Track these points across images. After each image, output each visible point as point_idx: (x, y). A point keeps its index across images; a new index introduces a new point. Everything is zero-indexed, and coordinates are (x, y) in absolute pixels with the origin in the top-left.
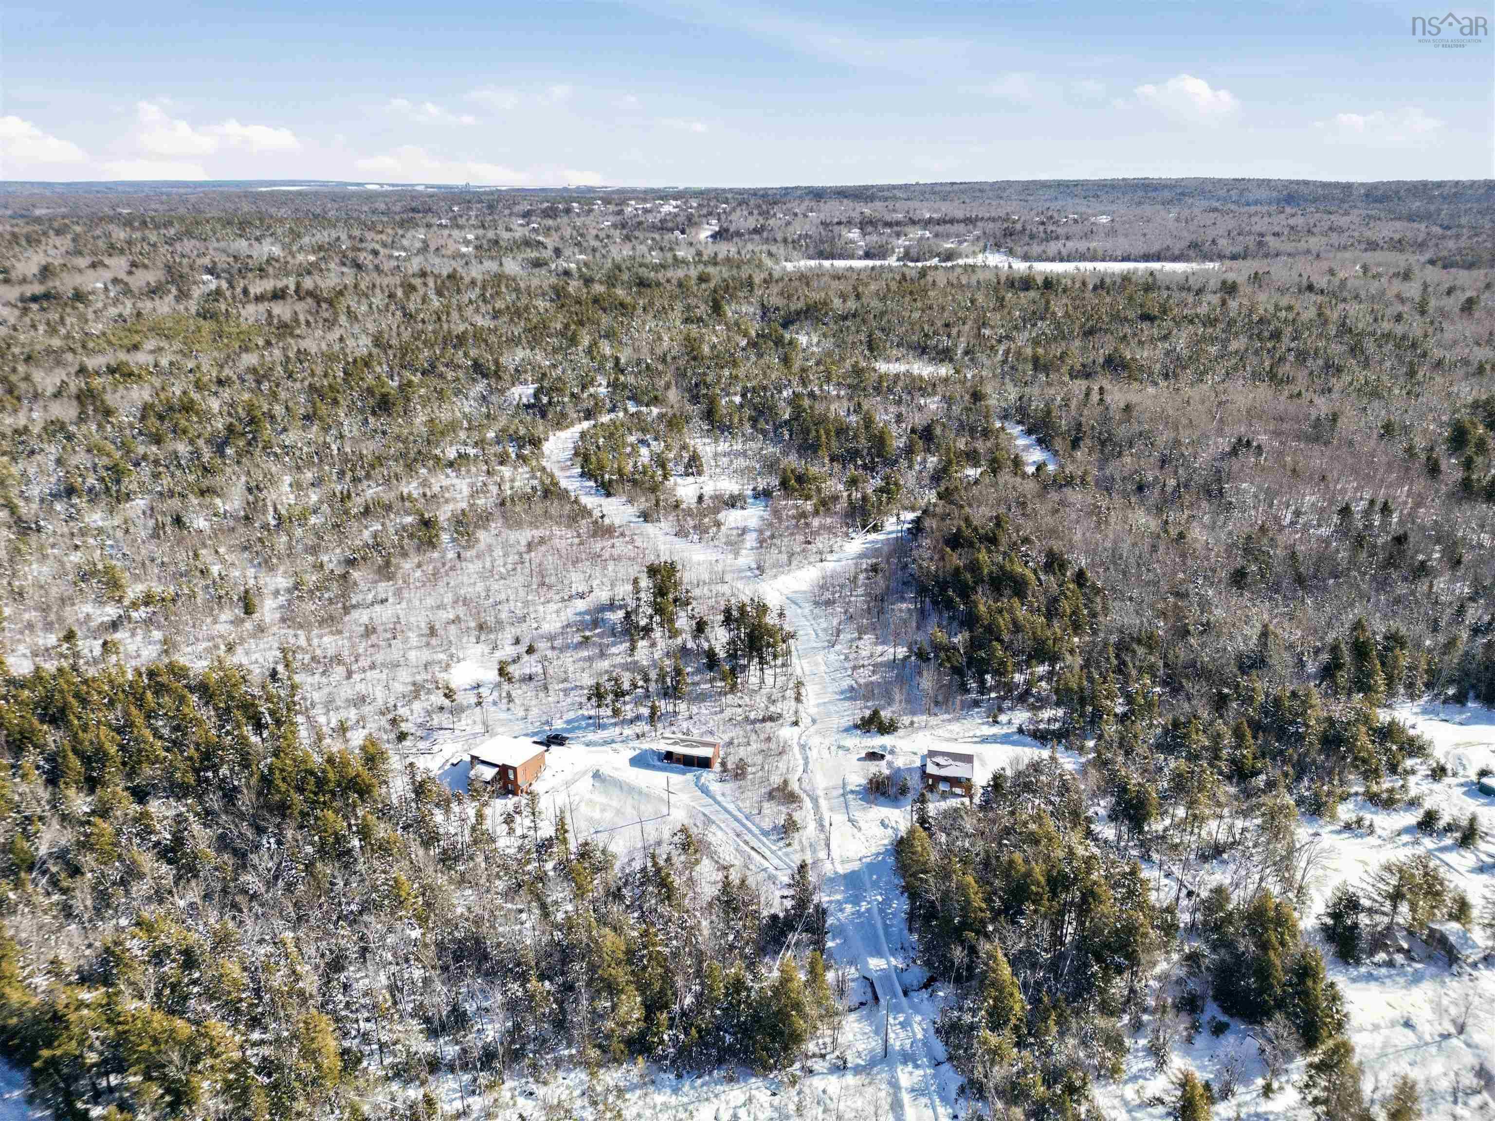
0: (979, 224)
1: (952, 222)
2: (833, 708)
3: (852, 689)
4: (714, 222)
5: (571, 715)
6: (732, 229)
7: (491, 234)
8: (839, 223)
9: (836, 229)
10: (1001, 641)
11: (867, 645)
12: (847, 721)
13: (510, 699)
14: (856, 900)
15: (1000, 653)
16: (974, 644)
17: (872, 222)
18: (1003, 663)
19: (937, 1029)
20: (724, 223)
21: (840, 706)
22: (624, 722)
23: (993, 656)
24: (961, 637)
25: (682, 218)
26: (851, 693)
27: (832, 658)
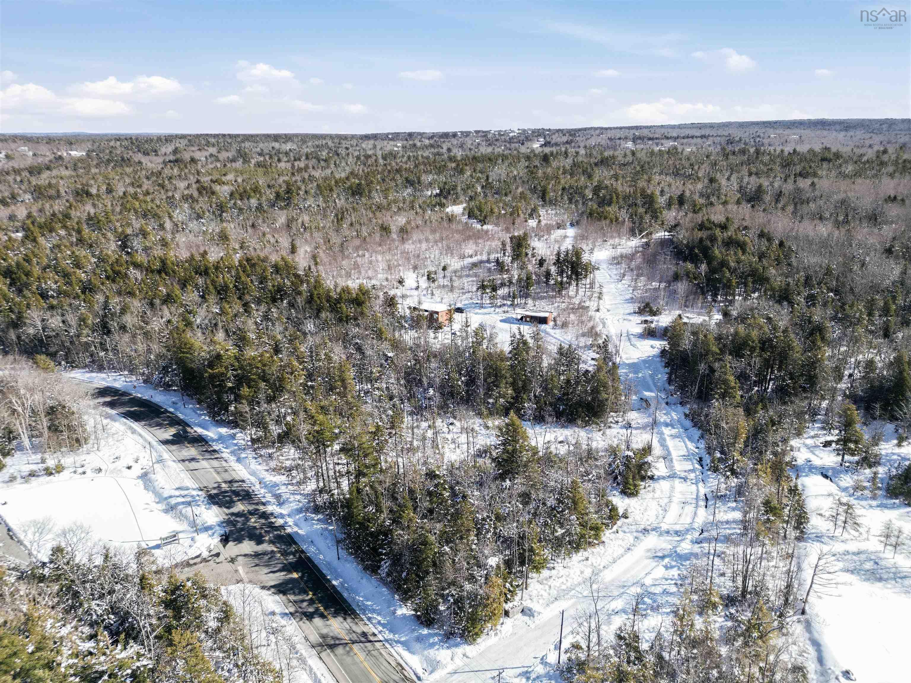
0: (711, 138)
1: (692, 137)
2: (620, 306)
3: (632, 298)
4: (542, 140)
5: (467, 302)
6: (553, 142)
7: (411, 142)
8: (620, 139)
9: (618, 142)
10: (729, 269)
11: (642, 282)
12: (628, 311)
13: (432, 294)
14: (636, 372)
15: (728, 274)
16: (712, 271)
17: (640, 138)
18: (729, 281)
19: (686, 416)
20: (548, 139)
21: (625, 305)
22: (496, 306)
23: (724, 276)
24: (704, 267)
25: (522, 138)
26: (632, 300)
27: (620, 286)
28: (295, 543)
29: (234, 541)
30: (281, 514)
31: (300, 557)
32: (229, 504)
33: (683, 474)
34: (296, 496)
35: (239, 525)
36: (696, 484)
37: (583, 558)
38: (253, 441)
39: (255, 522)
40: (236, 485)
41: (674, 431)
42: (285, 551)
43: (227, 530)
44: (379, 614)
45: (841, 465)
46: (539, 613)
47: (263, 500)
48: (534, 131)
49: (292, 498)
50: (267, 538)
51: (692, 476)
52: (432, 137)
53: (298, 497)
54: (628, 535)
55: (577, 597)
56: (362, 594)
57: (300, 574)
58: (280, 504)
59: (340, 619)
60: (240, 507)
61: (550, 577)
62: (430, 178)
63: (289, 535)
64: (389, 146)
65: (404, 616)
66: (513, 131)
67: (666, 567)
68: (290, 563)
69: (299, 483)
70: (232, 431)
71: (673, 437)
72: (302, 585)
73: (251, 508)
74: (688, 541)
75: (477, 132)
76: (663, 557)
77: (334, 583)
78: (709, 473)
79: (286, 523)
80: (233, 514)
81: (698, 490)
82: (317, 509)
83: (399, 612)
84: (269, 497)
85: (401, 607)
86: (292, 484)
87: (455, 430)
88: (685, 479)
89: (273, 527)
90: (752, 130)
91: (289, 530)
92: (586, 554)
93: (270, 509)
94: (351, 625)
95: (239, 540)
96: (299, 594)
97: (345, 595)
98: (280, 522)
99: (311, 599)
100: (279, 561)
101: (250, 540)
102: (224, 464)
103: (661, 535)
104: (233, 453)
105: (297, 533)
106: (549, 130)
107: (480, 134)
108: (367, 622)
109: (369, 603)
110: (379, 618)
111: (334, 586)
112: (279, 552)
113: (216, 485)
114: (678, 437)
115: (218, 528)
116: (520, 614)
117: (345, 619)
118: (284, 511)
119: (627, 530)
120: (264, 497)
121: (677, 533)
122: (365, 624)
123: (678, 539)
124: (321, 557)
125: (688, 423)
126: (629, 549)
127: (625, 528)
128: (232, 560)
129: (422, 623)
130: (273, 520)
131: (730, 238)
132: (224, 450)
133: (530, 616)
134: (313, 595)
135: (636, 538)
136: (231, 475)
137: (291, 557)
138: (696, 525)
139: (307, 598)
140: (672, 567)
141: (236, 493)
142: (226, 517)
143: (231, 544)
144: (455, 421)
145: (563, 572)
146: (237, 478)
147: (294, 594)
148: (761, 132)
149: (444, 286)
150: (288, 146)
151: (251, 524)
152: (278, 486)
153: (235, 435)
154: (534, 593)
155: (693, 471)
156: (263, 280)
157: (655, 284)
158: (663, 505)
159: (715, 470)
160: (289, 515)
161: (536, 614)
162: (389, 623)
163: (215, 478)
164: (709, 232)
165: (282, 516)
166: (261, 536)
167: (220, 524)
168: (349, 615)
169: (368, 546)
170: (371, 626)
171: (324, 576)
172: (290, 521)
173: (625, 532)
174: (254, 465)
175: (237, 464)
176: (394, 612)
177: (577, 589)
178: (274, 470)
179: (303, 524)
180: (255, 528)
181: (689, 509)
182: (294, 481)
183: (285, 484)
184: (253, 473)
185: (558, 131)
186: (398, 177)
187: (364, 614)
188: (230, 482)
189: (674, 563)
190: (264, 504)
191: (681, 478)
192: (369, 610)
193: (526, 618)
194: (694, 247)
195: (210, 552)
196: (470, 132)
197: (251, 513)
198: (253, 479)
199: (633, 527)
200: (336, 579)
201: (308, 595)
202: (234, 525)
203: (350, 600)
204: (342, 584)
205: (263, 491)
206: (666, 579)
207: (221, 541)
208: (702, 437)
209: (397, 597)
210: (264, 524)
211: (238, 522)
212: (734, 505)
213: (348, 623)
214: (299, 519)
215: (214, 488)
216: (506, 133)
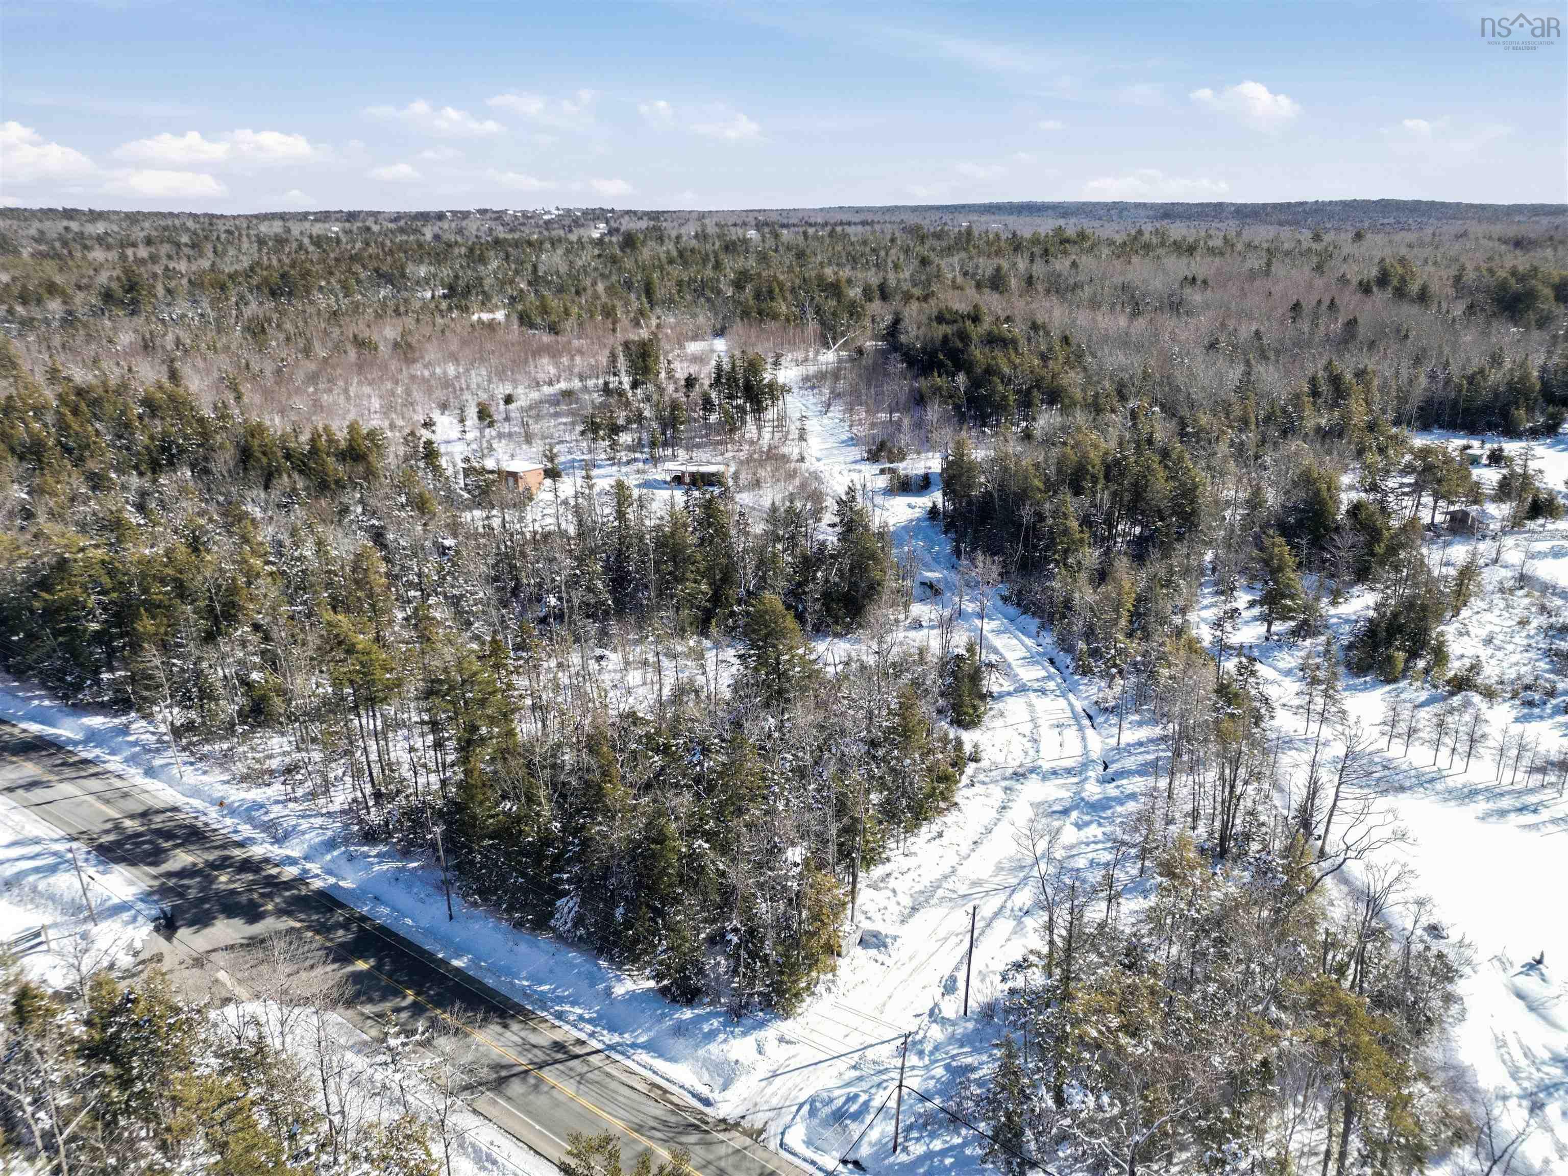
1: (849, 224)
2: (837, 452)
3: (852, 439)
4: (602, 225)
6: (623, 228)
8: (735, 225)
10: (1001, 379)
11: (860, 413)
12: (851, 458)
13: (491, 446)
15: (1000, 388)
16: (975, 383)
18: (1004, 397)
19: (1005, 599)
20: (614, 225)
21: (843, 450)
22: (619, 463)
23: (994, 391)
24: (961, 379)
25: (567, 222)
26: (853, 441)
27: (826, 421)
28: (342, 906)
29: (190, 924)
30: (288, 857)
31: (361, 930)
32: (155, 856)
33: (1036, 685)
34: (312, 820)
35: (192, 894)
36: (1063, 695)
37: (934, 834)
38: (177, 732)
39: (230, 881)
40: (159, 818)
41: (994, 624)
42: (323, 925)
43: (166, 906)
44: (573, 1004)
45: (1267, 639)
46: (895, 938)
47: (237, 838)
48: (585, 213)
49: (304, 824)
50: (270, 907)
51: (1051, 685)
52: (398, 217)
53: (318, 821)
54: (991, 786)
55: (951, 899)
56: (524, 974)
57: (372, 962)
58: (278, 841)
59: (494, 1028)
60: (182, 859)
61: (888, 875)
62: (422, 271)
63: (322, 894)
64: (318, 229)
65: (633, 997)
66: (549, 213)
67: (1079, 826)
68: (342, 945)
69: (312, 795)
70: (117, 721)
71: (998, 632)
72: (384, 980)
73: (212, 856)
74: (1092, 781)
75: (483, 212)
76: (1065, 812)
77: (456, 963)
78: (1077, 677)
79: (305, 871)
80: (169, 875)
81: (1070, 704)
82: (370, 836)
83: (619, 990)
84: (246, 830)
85: (619, 979)
86: (295, 800)
87: (611, 667)
88: (1043, 692)
89: (276, 885)
90: (936, 216)
91: (317, 884)
92: (935, 828)
93: (258, 851)
94: (523, 1034)
95: (202, 920)
96: (383, 999)
97: (490, 981)
98: (291, 872)
99: (415, 1004)
100: (314, 945)
101: (229, 917)
102: (118, 783)
103: (1045, 778)
104: (131, 760)
105: (336, 886)
106: (612, 211)
107: (488, 215)
108: (557, 1023)
109: (546, 988)
110: (579, 1011)
111: (457, 969)
112: (308, 928)
113: (109, 826)
114: (1004, 632)
115: (140, 906)
116: (859, 948)
117: (506, 1026)
118: (294, 849)
119: (987, 780)
120: (236, 832)
121: (1069, 771)
122: (554, 1027)
123: (1076, 780)
124: (409, 922)
125: (1012, 610)
126: (1004, 808)
127: (981, 777)
128: (198, 962)
129: (674, 1000)
130: (274, 871)
131: (989, 333)
132: (108, 757)
133: (877, 947)
134: (418, 994)
135: (1006, 789)
136: (142, 803)
137: (341, 932)
138: (1094, 756)
139: (404, 1004)
140: (1087, 824)
141: (168, 835)
142: (156, 883)
143: (183, 933)
144: (607, 653)
145: (905, 863)
146: (160, 805)
147: (371, 1000)
148: (947, 218)
149: (510, 435)
150: (100, 228)
151: (222, 887)
152: (262, 806)
153: (127, 726)
154: (871, 908)
155: (1050, 677)
156: (123, 428)
157: (883, 416)
158: (1028, 733)
159: (1086, 671)
160: (306, 858)
161: (888, 940)
162: (600, 1017)
163: (102, 813)
164: (955, 327)
165: (293, 861)
166: (253, 905)
167: (146, 897)
168: (513, 1016)
169: (523, 875)
170: (567, 1027)
171: (431, 956)
172: (314, 868)
173: (984, 783)
174: (191, 777)
175: (148, 780)
176: (608, 992)
177: (945, 885)
178: (244, 778)
179: (347, 869)
180: (233, 892)
181: (1071, 734)
182: (300, 792)
183: (277, 802)
184: (195, 792)
185: (628, 212)
186: (357, 268)
187: (544, 1008)
188: (144, 815)
189: (1087, 818)
190: (241, 845)
191: (1035, 691)
192: (552, 1000)
193: (873, 952)
194: (936, 352)
195: (136, 954)
196: (469, 212)
197: (212, 865)
198: (197, 803)
199: (994, 773)
200: (458, 956)
201: (404, 997)
202: (181, 895)
203: (503, 990)
204: (475, 962)
205: (228, 821)
206: (1088, 844)
207: (157, 929)
208: (1042, 627)
209: (603, 964)
210: (254, 882)
211: (189, 887)
212: (1136, 717)
213: (516, 1032)
214: (333, 860)
215: (107, 832)
216: (534, 215)
